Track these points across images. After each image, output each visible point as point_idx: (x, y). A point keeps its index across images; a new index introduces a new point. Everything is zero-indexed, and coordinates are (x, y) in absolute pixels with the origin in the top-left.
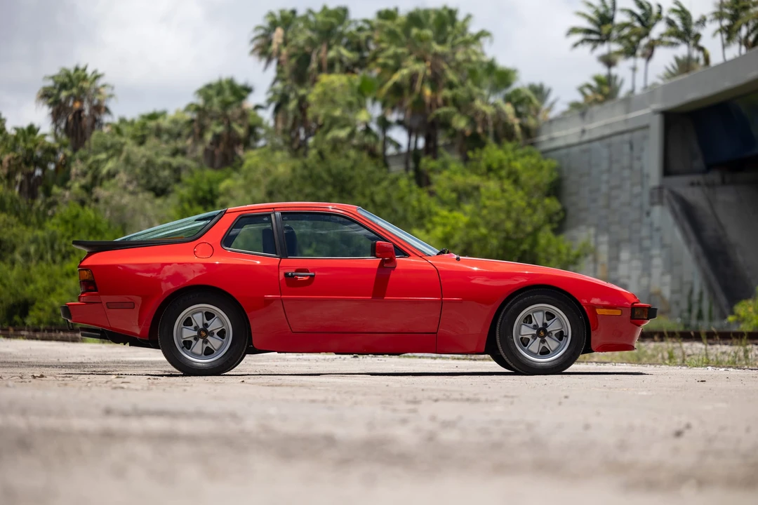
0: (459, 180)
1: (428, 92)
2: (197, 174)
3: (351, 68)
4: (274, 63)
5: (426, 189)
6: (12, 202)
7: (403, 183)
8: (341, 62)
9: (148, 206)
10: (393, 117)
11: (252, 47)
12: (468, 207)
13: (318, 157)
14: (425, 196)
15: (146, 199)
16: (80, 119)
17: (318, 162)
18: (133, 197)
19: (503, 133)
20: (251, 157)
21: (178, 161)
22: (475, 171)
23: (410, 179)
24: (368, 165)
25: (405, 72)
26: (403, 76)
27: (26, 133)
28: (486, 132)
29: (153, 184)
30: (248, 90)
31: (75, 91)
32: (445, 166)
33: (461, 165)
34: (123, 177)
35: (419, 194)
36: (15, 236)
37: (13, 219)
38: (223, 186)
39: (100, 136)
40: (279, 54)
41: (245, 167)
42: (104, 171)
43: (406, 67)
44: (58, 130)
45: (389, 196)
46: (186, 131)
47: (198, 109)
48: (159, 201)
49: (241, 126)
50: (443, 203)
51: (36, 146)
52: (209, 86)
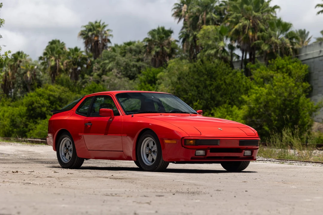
0: (264, 73)
1: (251, 34)
2: (148, 69)
3: (217, 23)
4: (182, 20)
5: (249, 77)
6: (66, 81)
7: (239, 74)
8: (212, 19)
9: (126, 84)
10: (235, 45)
11: (173, 12)
12: (267, 85)
13: (201, 63)
14: (249, 80)
15: (125, 81)
16: (97, 44)
17: (200, 65)
18: (119, 80)
19: (284, 52)
20: (171, 63)
21: (140, 64)
22: (271, 69)
23: (242, 73)
24: (223, 66)
25: (241, 24)
26: (240, 27)
27: (74, 50)
28: (277, 52)
29: (129, 74)
30: (171, 32)
31: (95, 32)
32: (258, 67)
33: (265, 66)
34: (115, 71)
35: (246, 79)
36: (68, 96)
37: (67, 89)
38: (158, 75)
39: (106, 52)
40: (184, 16)
41: (169, 67)
42: (108, 68)
43: (241, 22)
44: (88, 49)
45: (232, 80)
46: (143, 51)
47: (149, 41)
48: (131, 82)
49: (167, 48)
50: (257, 83)
51: (78, 57)
52: (154, 30)
